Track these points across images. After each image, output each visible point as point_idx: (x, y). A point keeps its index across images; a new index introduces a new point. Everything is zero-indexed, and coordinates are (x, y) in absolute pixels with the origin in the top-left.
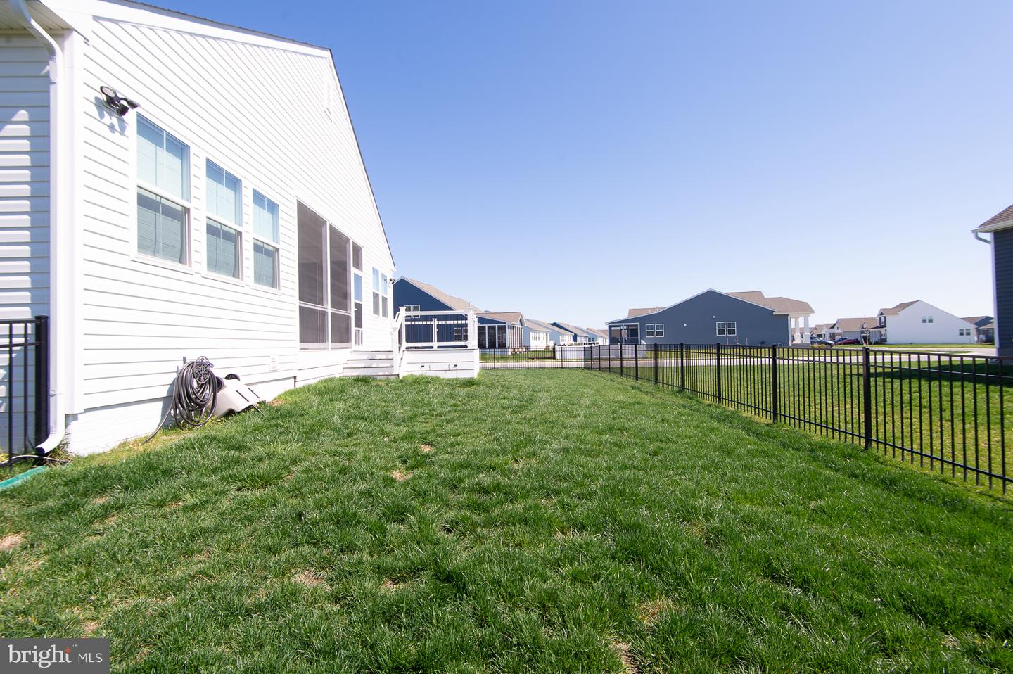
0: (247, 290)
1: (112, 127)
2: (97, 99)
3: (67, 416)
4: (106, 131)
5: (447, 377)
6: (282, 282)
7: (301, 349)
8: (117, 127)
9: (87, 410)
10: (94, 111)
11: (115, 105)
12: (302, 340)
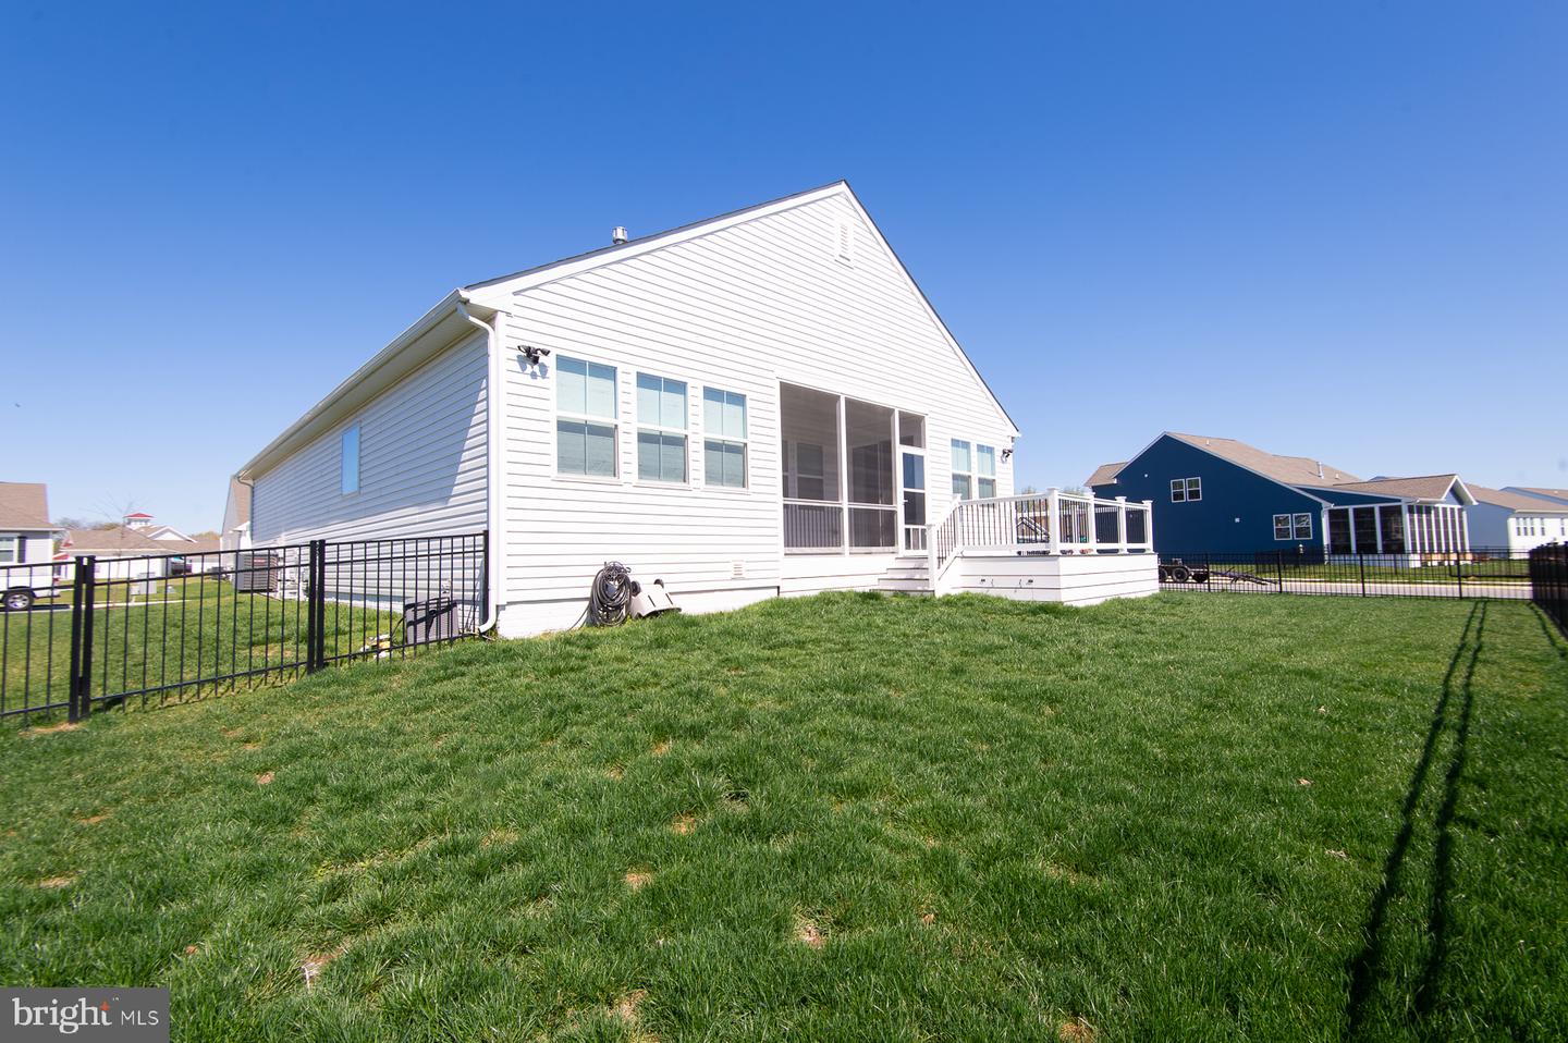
0: (695, 493)
1: (534, 375)
2: (519, 356)
3: (497, 606)
4: (527, 379)
5: (1017, 599)
6: (751, 480)
7: (786, 554)
8: (539, 373)
9: (509, 603)
10: (517, 367)
11: (531, 356)
12: (788, 544)
